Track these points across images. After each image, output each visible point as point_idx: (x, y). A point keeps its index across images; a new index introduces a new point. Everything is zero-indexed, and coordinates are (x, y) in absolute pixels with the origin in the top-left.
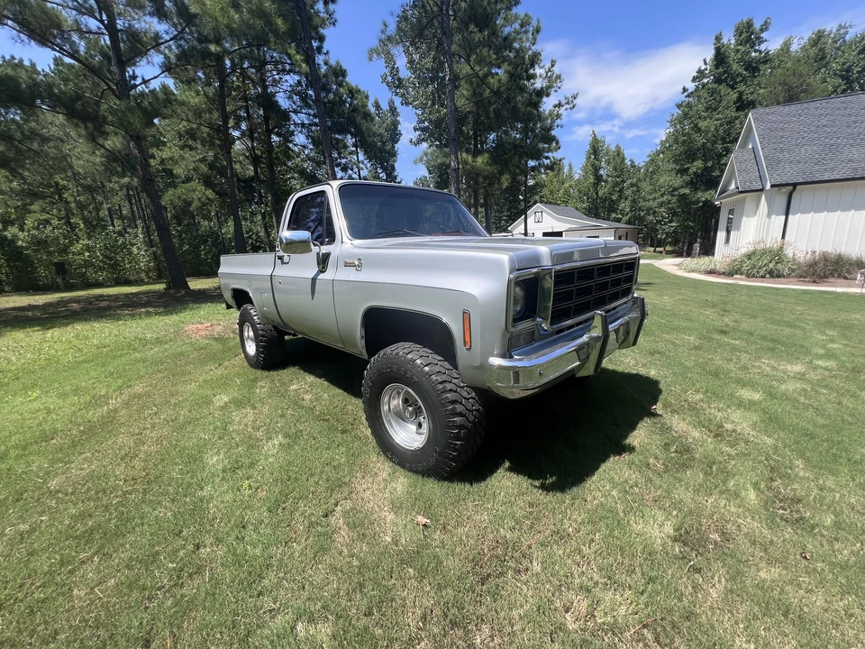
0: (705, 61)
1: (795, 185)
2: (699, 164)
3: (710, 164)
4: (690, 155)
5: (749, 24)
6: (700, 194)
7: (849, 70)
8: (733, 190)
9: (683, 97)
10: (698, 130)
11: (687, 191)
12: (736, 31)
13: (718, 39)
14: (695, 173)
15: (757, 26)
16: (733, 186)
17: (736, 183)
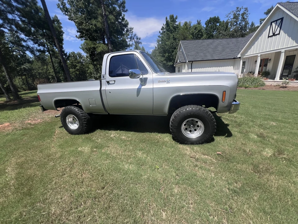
0: (163, 24)
1: (192, 61)
2: (167, 54)
3: (170, 55)
4: (165, 52)
5: (173, 16)
6: (168, 63)
7: (193, 33)
8: (179, 62)
9: (159, 34)
10: (166, 45)
11: (165, 62)
12: (170, 17)
13: (166, 18)
14: (167, 57)
15: (175, 17)
16: (178, 61)
17: (179, 60)
